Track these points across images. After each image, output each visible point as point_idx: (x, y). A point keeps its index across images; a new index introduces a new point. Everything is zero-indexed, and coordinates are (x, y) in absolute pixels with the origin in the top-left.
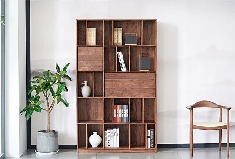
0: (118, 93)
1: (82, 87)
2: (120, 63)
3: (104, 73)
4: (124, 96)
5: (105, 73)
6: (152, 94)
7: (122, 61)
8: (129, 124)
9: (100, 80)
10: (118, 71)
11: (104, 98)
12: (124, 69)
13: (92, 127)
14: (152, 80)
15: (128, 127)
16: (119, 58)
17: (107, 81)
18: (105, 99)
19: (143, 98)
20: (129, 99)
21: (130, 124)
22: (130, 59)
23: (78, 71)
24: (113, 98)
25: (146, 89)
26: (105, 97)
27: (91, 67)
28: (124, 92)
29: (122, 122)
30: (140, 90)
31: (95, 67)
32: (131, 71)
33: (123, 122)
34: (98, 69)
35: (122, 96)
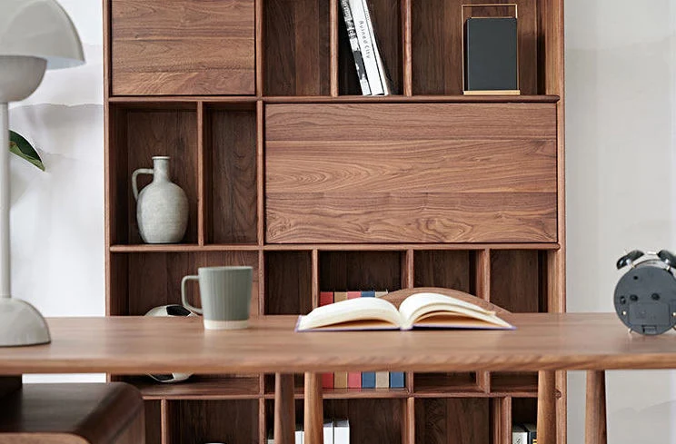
0: (342, 222)
1: (140, 189)
2: (354, 47)
3: (260, 104)
4: (374, 238)
5: (265, 103)
6: (538, 223)
7: (364, 41)
8: (403, 400)
9: (241, 157)
10: (341, 93)
11: (260, 247)
12: (374, 82)
13: (203, 414)
14: (539, 143)
15: (396, 412)
16: (347, 19)
17: (277, 150)
18: (266, 253)
19: (487, 247)
20: (405, 252)
21: (411, 400)
22: (408, 24)
23: (111, 95)
24: (315, 249)
25: (504, 200)
26: (265, 244)
27: (190, 71)
28: (377, 216)
29: (363, 389)
30: (471, 201)
31: (214, 74)
32: (413, 94)
33: (373, 388)
34: (229, 84)
35: (366, 237)
